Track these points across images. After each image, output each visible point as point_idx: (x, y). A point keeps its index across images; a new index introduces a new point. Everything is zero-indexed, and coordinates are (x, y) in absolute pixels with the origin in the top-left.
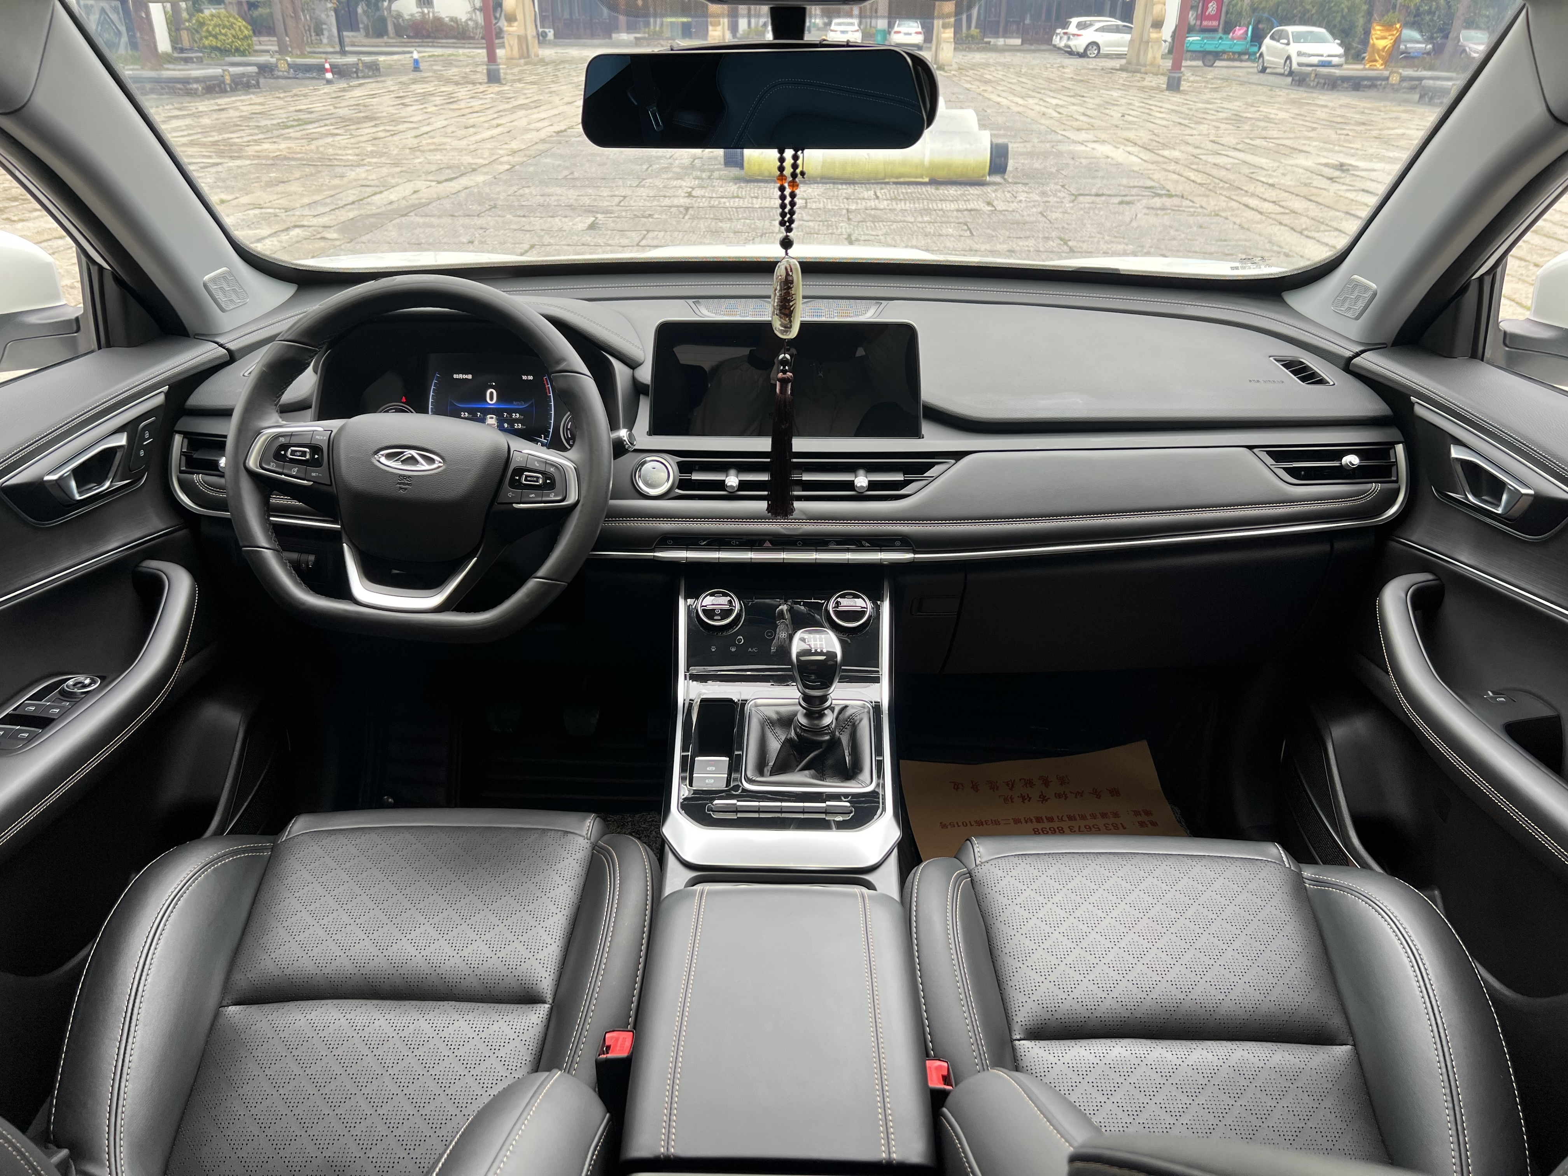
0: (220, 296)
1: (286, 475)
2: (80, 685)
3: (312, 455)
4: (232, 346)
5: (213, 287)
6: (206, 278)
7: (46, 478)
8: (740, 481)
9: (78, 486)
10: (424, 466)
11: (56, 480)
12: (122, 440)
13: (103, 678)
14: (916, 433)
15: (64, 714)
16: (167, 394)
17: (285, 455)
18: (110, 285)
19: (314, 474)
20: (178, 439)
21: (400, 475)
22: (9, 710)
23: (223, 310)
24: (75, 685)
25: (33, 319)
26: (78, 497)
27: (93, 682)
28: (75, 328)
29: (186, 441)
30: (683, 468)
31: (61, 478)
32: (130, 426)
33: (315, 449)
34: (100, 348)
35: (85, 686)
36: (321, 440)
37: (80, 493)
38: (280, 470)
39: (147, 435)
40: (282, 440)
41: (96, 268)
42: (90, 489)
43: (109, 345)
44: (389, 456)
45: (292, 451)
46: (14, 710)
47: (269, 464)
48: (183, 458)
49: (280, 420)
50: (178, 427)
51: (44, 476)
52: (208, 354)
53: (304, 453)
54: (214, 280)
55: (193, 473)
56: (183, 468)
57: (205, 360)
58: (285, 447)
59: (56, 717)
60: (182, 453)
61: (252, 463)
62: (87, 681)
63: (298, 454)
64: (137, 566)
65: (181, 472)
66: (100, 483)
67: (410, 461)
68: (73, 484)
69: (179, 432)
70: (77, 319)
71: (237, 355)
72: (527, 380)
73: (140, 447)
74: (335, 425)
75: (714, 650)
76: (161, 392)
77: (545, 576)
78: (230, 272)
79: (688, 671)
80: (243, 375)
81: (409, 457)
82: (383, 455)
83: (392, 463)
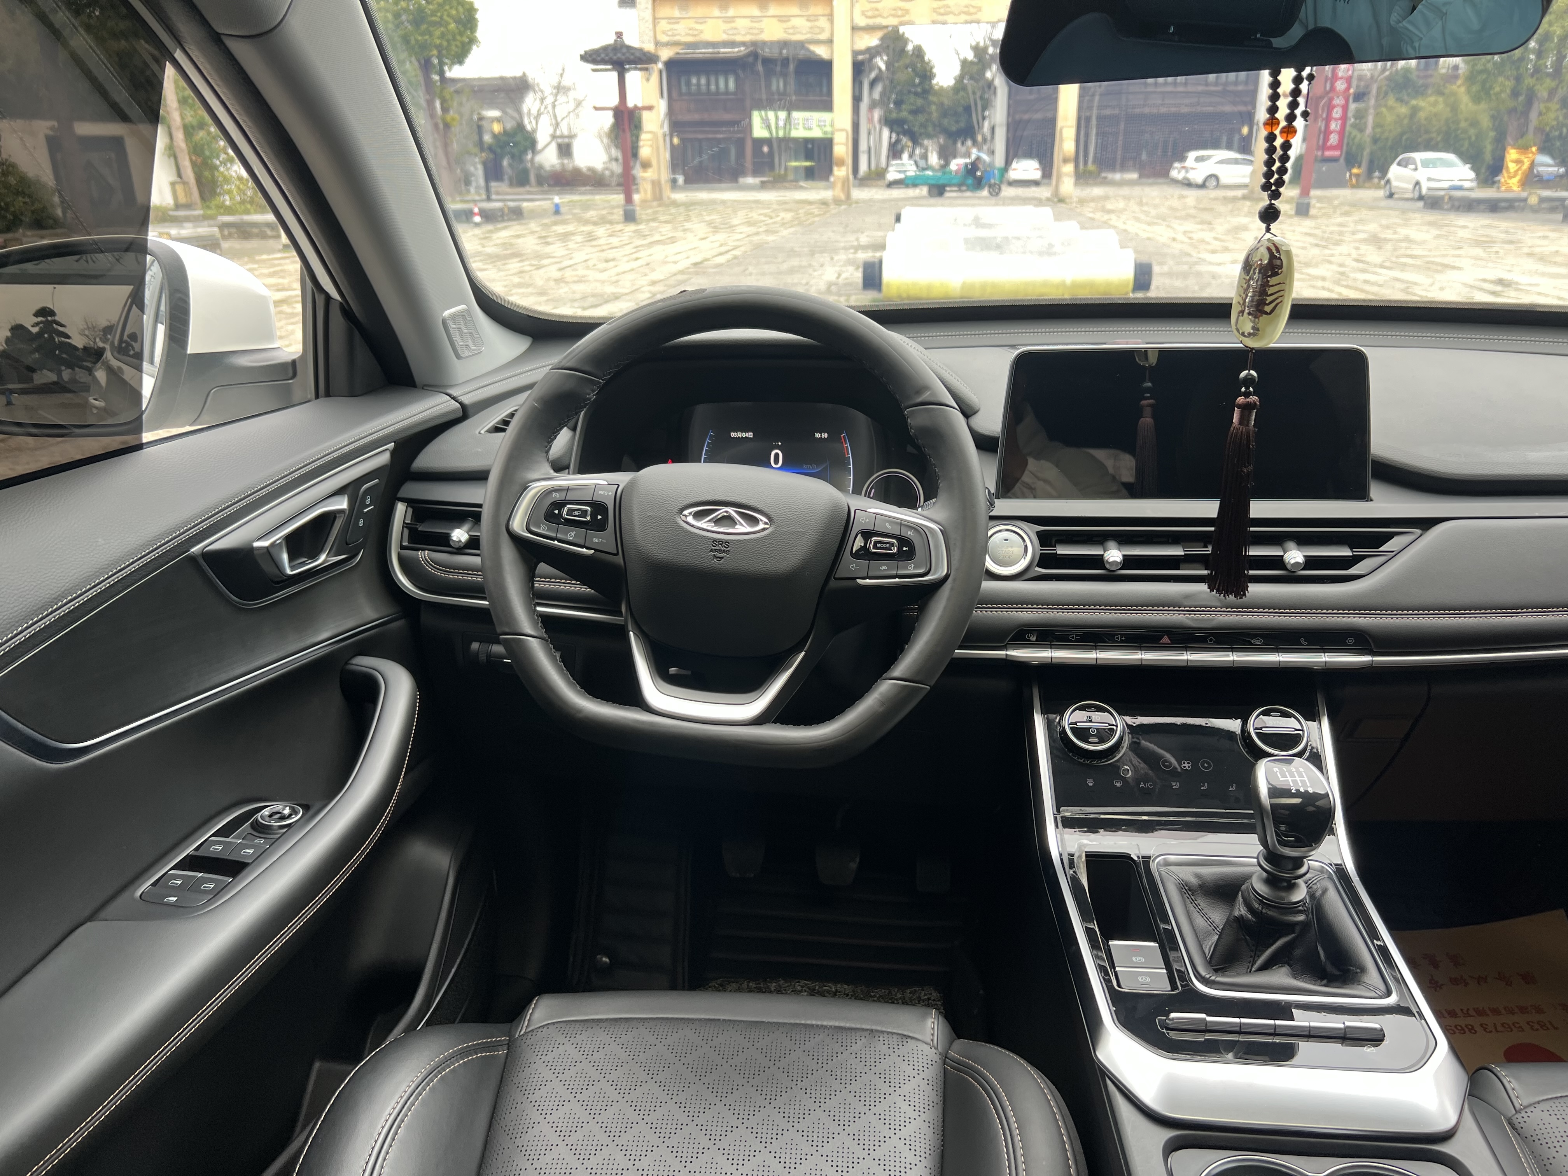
0: (457, 338)
1: (559, 541)
2: (278, 816)
3: (594, 516)
4: (467, 400)
5: (452, 326)
6: (446, 313)
7: (256, 544)
8: (1124, 556)
9: (291, 559)
10: (743, 527)
11: (267, 548)
12: (342, 503)
13: (306, 808)
14: (1362, 494)
15: (261, 855)
16: (393, 453)
17: (560, 515)
18: (338, 321)
19: (595, 540)
20: (401, 508)
21: (715, 540)
22: (189, 850)
23: (458, 357)
24: (270, 816)
25: (244, 361)
26: (289, 572)
27: (294, 812)
28: (291, 374)
29: (410, 510)
30: (1044, 539)
31: (273, 544)
32: (350, 489)
33: (598, 507)
34: (317, 397)
35: (283, 818)
36: (606, 496)
37: (293, 568)
38: (553, 535)
39: (368, 502)
40: (556, 496)
41: (323, 297)
42: (303, 564)
43: (328, 394)
44: (698, 515)
45: (569, 509)
46: (197, 849)
47: (539, 527)
48: (406, 531)
49: (552, 471)
50: (402, 493)
51: (254, 542)
52: (440, 407)
53: (584, 513)
54: (453, 317)
55: (418, 550)
56: (405, 544)
57: (437, 413)
58: (560, 505)
59: (250, 861)
60: (405, 525)
61: (518, 524)
62: (287, 811)
63: (577, 513)
64: (347, 663)
65: (402, 548)
66: (314, 556)
67: (725, 522)
68: (285, 557)
69: (403, 500)
70: (294, 362)
71: (470, 411)
72: (821, 438)
73: (361, 515)
74: (622, 478)
75: (1091, 784)
76: (387, 449)
77: (904, 677)
78: (468, 311)
79: (1056, 813)
80: (480, 433)
81: (724, 516)
82: (690, 513)
83: (703, 524)
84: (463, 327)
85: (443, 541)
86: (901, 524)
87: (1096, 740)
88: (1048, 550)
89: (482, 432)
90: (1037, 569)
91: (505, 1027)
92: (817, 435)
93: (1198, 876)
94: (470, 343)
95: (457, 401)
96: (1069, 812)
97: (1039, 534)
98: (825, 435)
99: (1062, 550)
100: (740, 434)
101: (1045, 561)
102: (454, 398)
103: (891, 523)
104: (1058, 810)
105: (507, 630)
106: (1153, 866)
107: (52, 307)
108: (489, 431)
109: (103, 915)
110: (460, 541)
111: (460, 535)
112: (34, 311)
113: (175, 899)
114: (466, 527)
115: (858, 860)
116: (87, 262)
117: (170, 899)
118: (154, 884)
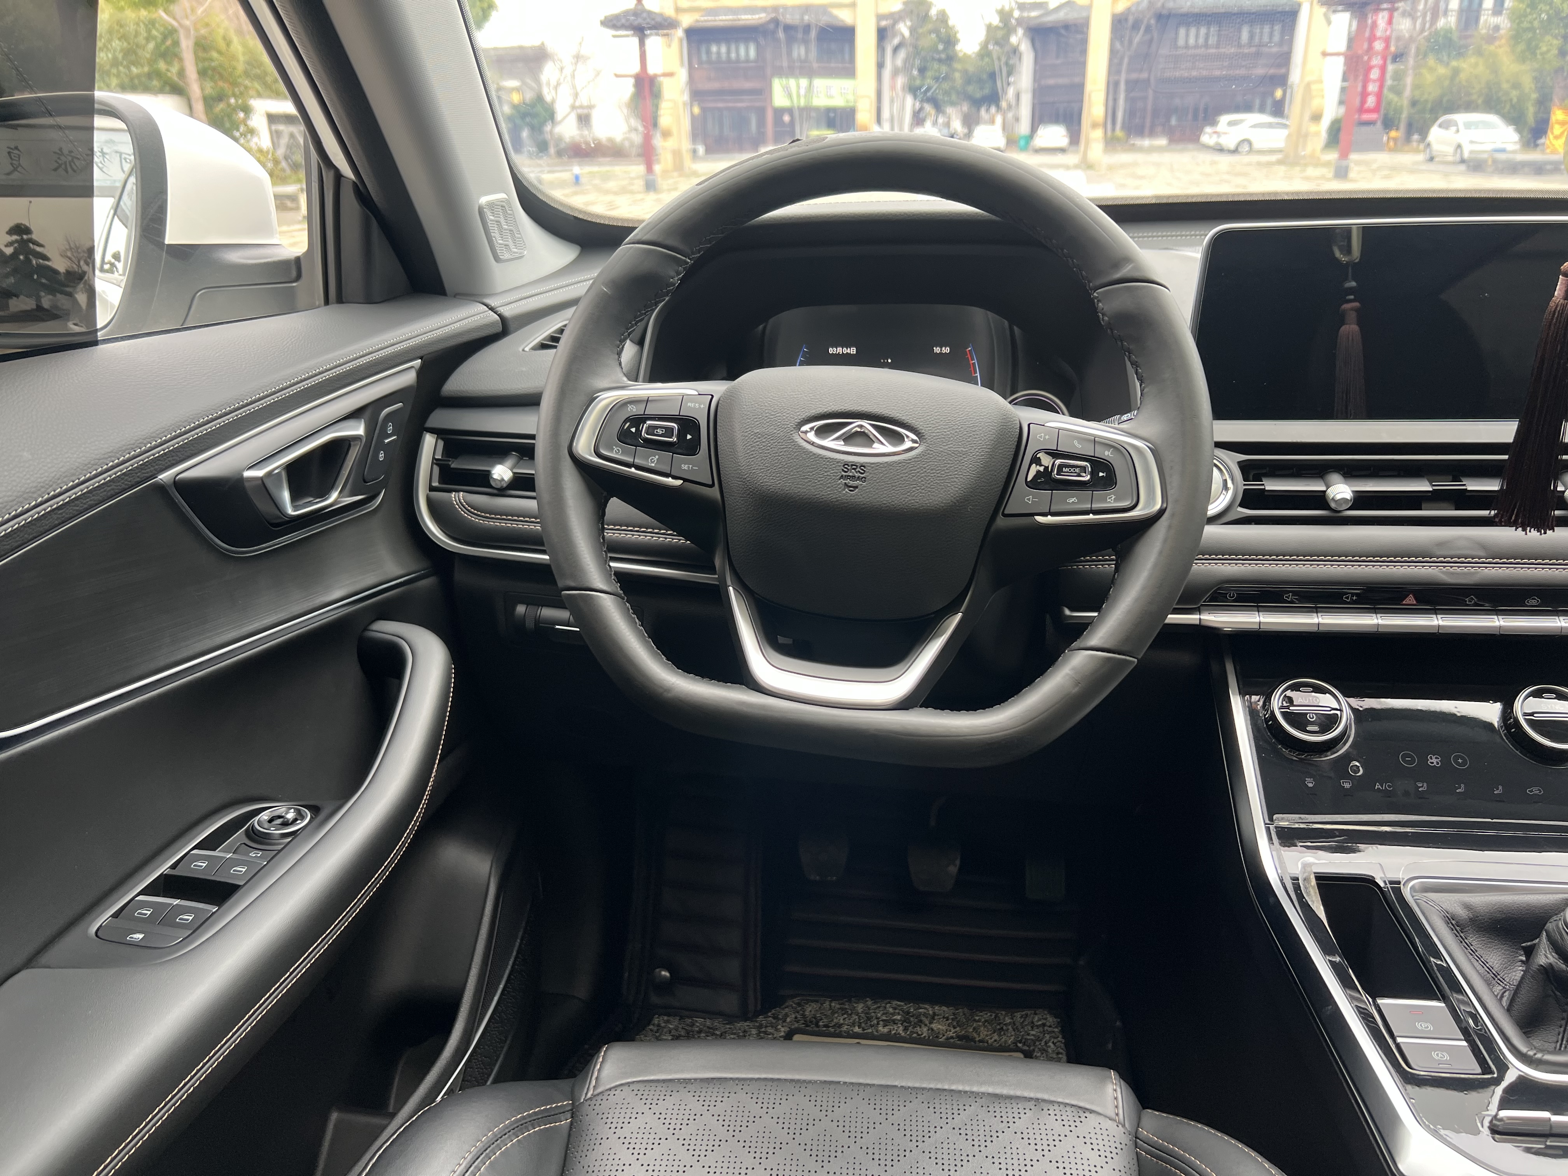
0: (495, 234)
1: (638, 468)
2: (278, 822)
3: (681, 435)
4: (508, 311)
5: (490, 217)
6: (484, 200)
7: (247, 474)
8: (1354, 492)
9: (293, 496)
10: (883, 447)
11: (262, 479)
12: (358, 429)
13: (316, 809)
15: (255, 876)
16: (420, 372)
17: (639, 432)
18: (350, 205)
19: (685, 467)
20: (429, 441)
21: (846, 464)
22: (164, 868)
23: (496, 257)
24: (271, 821)
25: (234, 257)
26: (291, 512)
27: (300, 816)
28: (294, 274)
29: (441, 444)
30: (1249, 471)
31: (269, 474)
32: (368, 413)
33: (688, 424)
34: (327, 302)
35: (286, 824)
36: (698, 411)
37: (296, 508)
38: (630, 460)
39: (390, 430)
40: (633, 410)
41: (331, 174)
42: (310, 504)
43: (340, 300)
44: (822, 432)
45: (650, 427)
46: (174, 867)
47: (611, 450)
48: (436, 469)
49: (625, 379)
50: (432, 422)
51: (244, 471)
52: (476, 318)
53: (669, 432)
54: (492, 205)
55: (450, 491)
56: (435, 484)
57: (473, 325)
58: (638, 420)
59: (241, 883)
60: (435, 461)
61: (584, 447)
62: (291, 816)
63: (660, 431)
64: (366, 629)
65: (432, 489)
66: (323, 494)
67: (859, 440)
68: (286, 495)
69: (432, 431)
70: (298, 260)
71: (512, 326)
72: (941, 353)
73: (380, 446)
74: (717, 388)
75: (1310, 785)
76: (412, 367)
77: (1106, 646)
78: (508, 202)
79: (1267, 821)
80: (523, 350)
81: (857, 432)
82: (812, 429)
83: (828, 442)
84: (502, 220)
85: (482, 480)
86: (1095, 441)
87: (1316, 728)
88: (1254, 486)
89: (527, 349)
90: (1240, 509)
91: (564, 1084)
92: (937, 350)
93: (1467, 907)
94: (511, 243)
95: (495, 313)
96: (1285, 821)
97: (1243, 466)
98: (946, 350)
99: (1272, 485)
100: (840, 350)
101: (1250, 499)
102: (492, 309)
103: (1081, 440)
104: (1271, 819)
105: (573, 584)
106: (1406, 892)
107: (28, 224)
108: (534, 348)
109: (44, 959)
110: (503, 480)
111: (502, 472)
112: (7, 229)
113: (141, 936)
114: (510, 462)
115: (958, 862)
116: (67, 172)
117: (134, 936)
118: (116, 915)
